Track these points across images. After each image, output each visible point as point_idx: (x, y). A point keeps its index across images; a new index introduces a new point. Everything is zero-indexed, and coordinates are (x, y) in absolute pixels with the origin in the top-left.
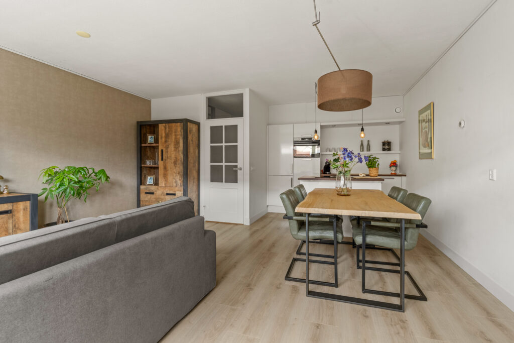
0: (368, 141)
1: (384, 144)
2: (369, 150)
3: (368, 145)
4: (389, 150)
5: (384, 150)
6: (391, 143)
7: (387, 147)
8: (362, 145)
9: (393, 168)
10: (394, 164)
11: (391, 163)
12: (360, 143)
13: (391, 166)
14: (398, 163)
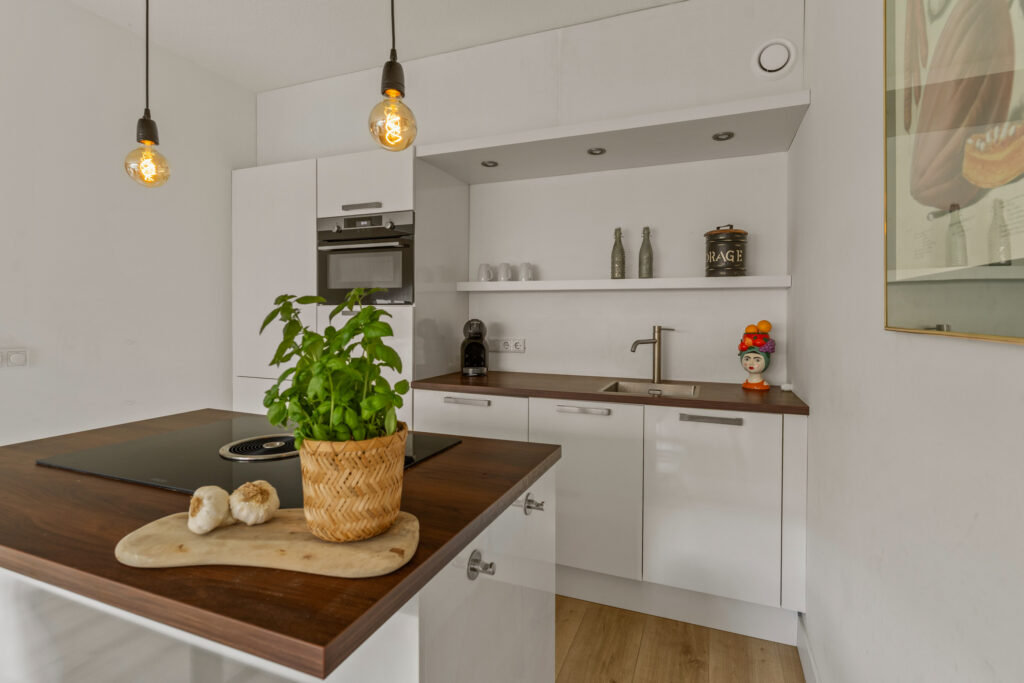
0: (647, 232)
1: (714, 240)
2: (650, 275)
3: (647, 247)
4: (737, 269)
5: (713, 270)
6: (750, 240)
7: (724, 257)
8: (619, 251)
9: (757, 361)
10: (759, 341)
11: (747, 335)
12: (613, 241)
13: (743, 349)
14: (780, 337)
